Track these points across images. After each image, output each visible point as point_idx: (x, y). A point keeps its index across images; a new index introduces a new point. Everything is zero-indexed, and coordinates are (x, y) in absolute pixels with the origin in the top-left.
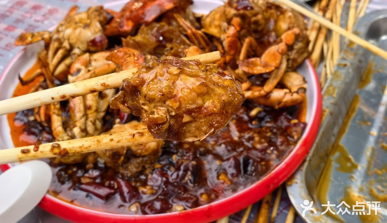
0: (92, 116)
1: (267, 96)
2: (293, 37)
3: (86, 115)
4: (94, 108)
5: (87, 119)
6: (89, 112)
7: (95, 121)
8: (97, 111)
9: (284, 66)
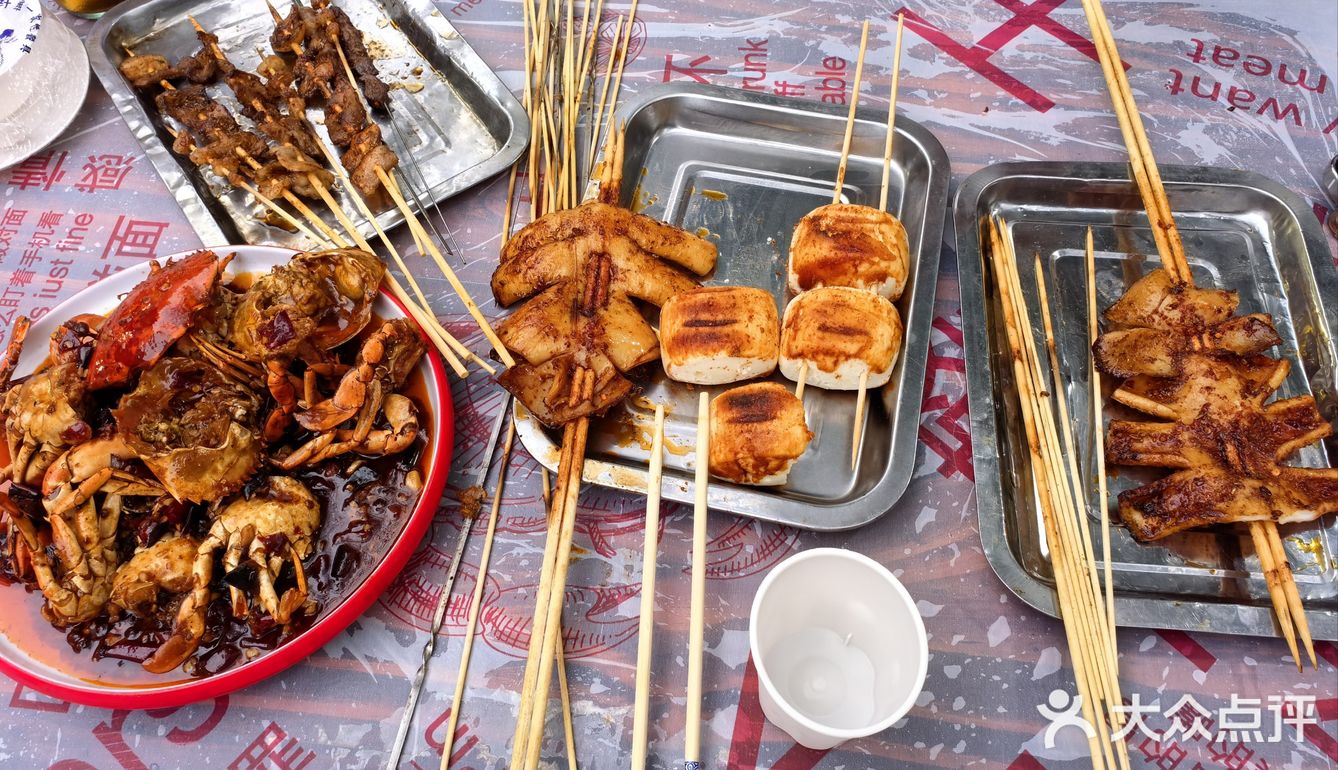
0: (95, 551)
1: (363, 444)
2: (380, 347)
3: (85, 555)
4: (95, 539)
5: (88, 558)
6: (89, 547)
7: (103, 554)
8: (102, 539)
9: (377, 394)
